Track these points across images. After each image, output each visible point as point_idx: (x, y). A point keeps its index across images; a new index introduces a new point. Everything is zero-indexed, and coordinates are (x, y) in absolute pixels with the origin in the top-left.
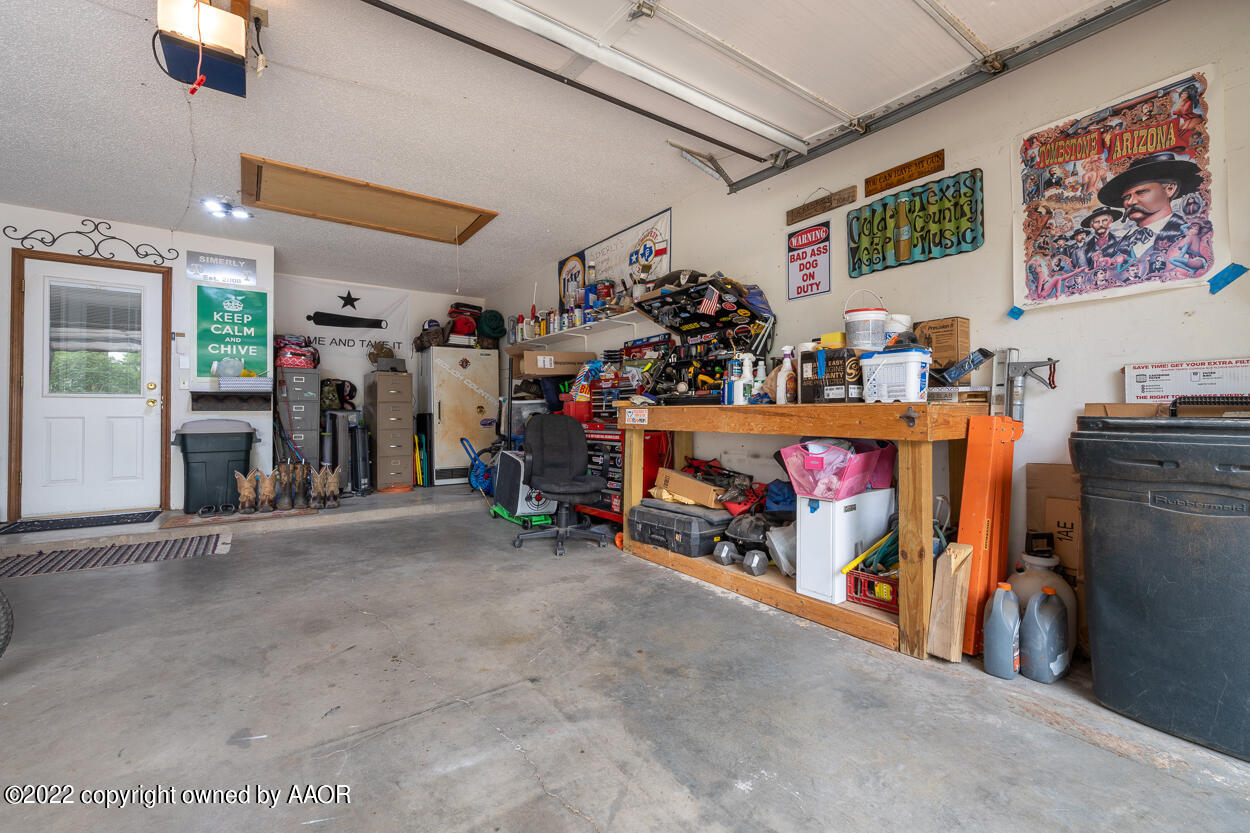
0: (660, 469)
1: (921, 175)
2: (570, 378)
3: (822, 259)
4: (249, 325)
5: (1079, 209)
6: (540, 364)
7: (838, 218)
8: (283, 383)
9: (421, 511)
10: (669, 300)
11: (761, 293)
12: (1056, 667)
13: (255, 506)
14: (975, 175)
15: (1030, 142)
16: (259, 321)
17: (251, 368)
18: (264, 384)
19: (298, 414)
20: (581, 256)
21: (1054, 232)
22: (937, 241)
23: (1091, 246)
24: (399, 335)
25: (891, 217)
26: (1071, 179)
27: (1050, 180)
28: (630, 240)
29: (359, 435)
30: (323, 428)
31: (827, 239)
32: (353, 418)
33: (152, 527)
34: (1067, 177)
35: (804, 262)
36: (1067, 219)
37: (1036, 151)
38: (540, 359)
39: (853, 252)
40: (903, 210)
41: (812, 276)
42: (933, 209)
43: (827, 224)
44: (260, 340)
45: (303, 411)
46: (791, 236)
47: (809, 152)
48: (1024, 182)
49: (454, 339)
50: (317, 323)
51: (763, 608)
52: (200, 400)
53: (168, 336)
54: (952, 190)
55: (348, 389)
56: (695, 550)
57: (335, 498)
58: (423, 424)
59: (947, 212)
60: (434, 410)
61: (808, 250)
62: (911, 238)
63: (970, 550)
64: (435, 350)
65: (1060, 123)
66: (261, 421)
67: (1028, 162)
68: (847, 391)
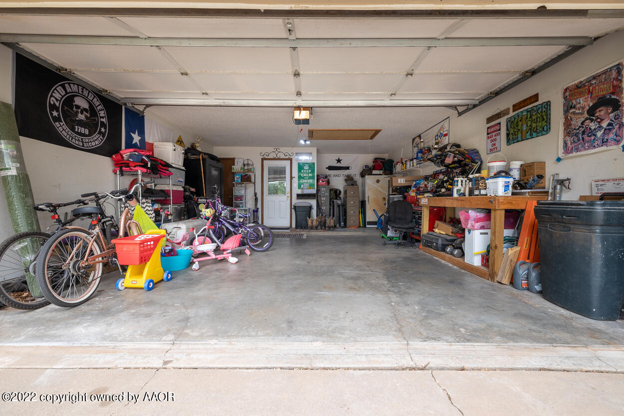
0: (436, 221)
1: (531, 103)
2: (410, 187)
3: (498, 137)
4: (310, 173)
5: (580, 118)
6: (399, 182)
7: (503, 121)
8: (319, 190)
9: (360, 233)
10: (438, 157)
11: (478, 152)
12: (538, 288)
13: (312, 228)
14: (548, 104)
15: (566, 90)
16: (313, 172)
17: (311, 186)
18: (314, 191)
19: (323, 200)
20: (420, 136)
21: (573, 127)
22: (535, 130)
23: (584, 132)
24: (355, 172)
25: (520, 121)
26: (578, 106)
27: (572, 106)
28: (435, 130)
29: (341, 207)
30: (330, 205)
31: (500, 130)
32: (339, 202)
33: (288, 231)
34: (577, 104)
35: (492, 139)
36: (577, 122)
37: (568, 94)
38: (399, 180)
39: (508, 135)
40: (524, 119)
41: (495, 145)
42: (534, 117)
43: (499, 124)
44: (313, 178)
45: (325, 199)
46: (488, 128)
47: (479, 102)
48: (564, 106)
49: (374, 172)
50: (329, 170)
51: (455, 267)
52: (300, 196)
53: (291, 178)
54: (541, 109)
55: (338, 192)
56: (440, 249)
57: (333, 227)
58: (363, 204)
59: (539, 119)
60: (367, 199)
61: (494, 134)
62: (526, 130)
63: (520, 248)
64: (367, 177)
65: (576, 82)
66: (313, 203)
67: (565, 98)
68: (480, 192)
